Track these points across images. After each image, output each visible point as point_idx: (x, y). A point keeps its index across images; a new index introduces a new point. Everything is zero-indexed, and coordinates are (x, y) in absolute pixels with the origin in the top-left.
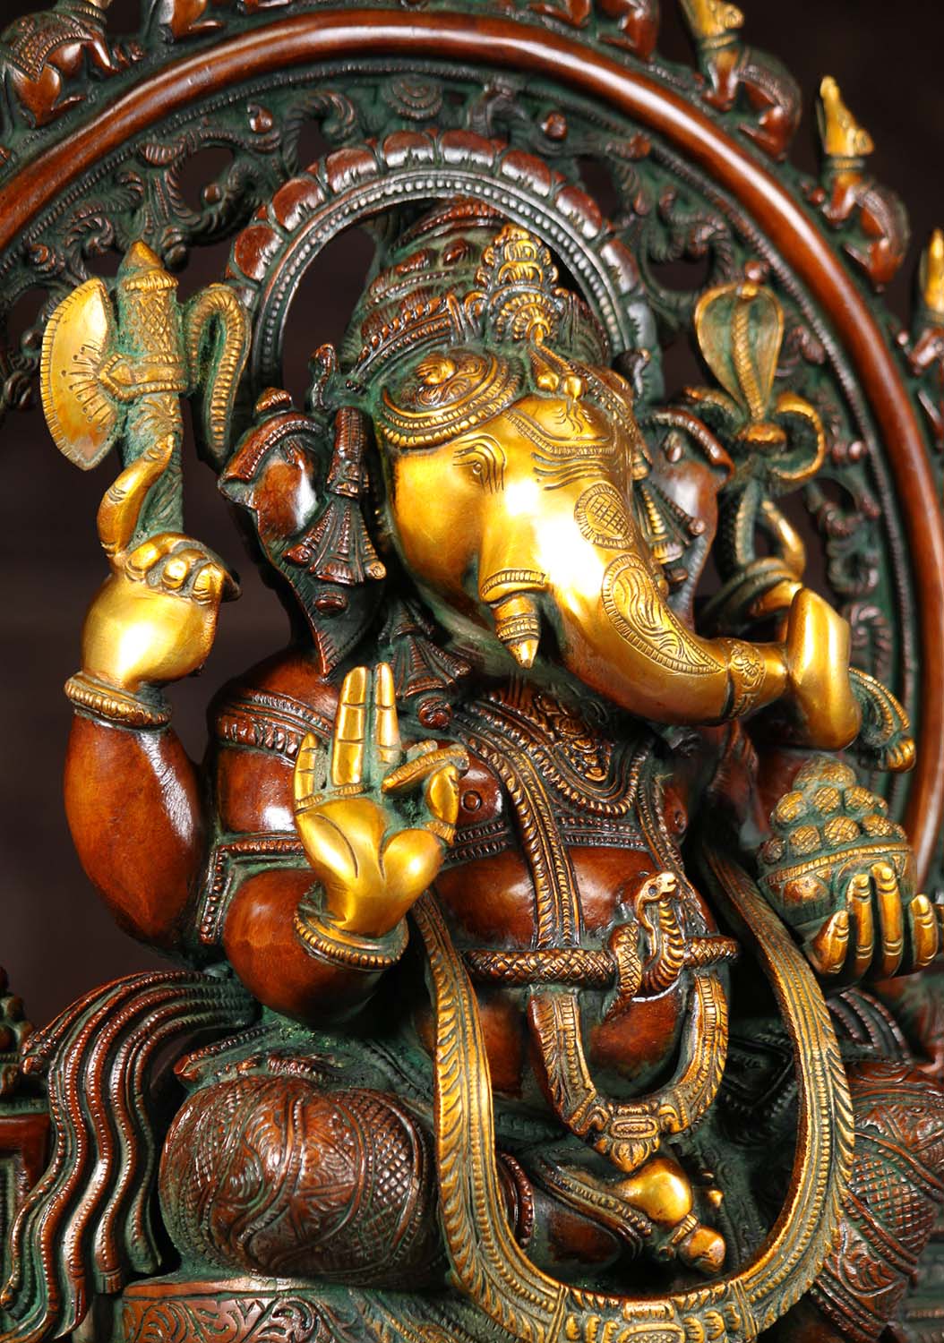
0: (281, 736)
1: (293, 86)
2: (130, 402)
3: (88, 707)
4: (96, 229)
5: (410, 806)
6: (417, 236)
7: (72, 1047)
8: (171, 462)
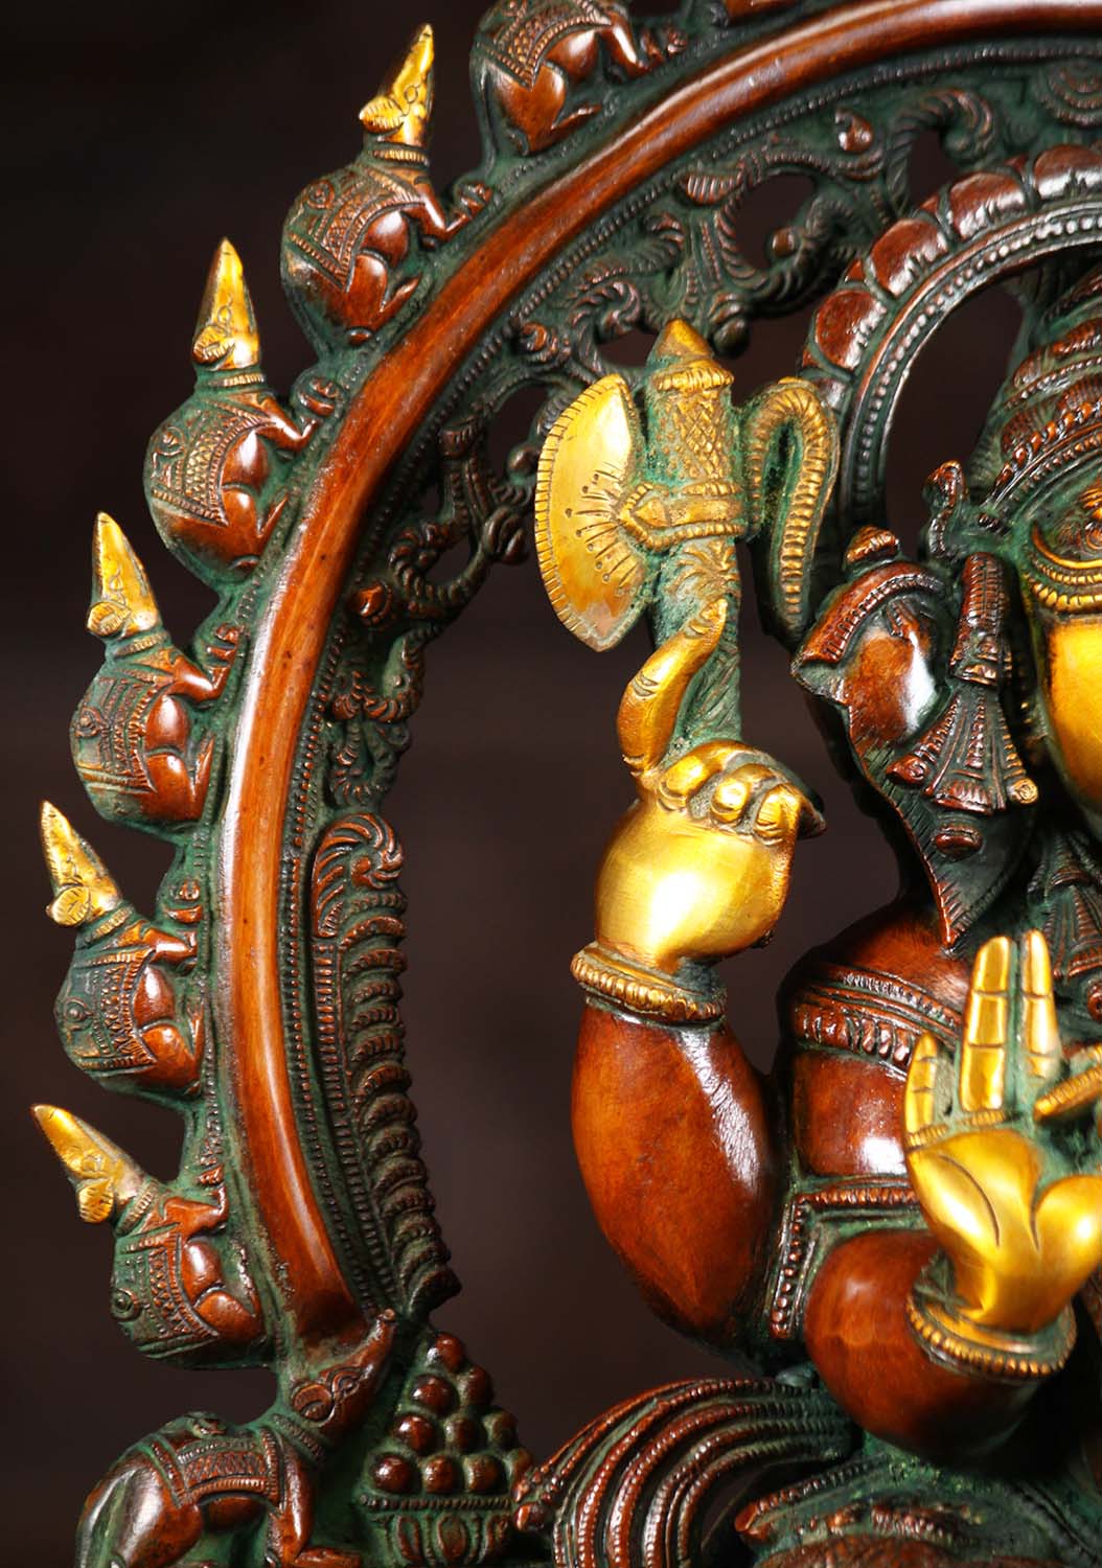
0: (885, 1035)
1: (903, 82)
2: (664, 553)
3: (606, 994)
4: (616, 299)
5: (1076, 1141)
6: (1084, 299)
7: (588, 1490)
8: (723, 638)
